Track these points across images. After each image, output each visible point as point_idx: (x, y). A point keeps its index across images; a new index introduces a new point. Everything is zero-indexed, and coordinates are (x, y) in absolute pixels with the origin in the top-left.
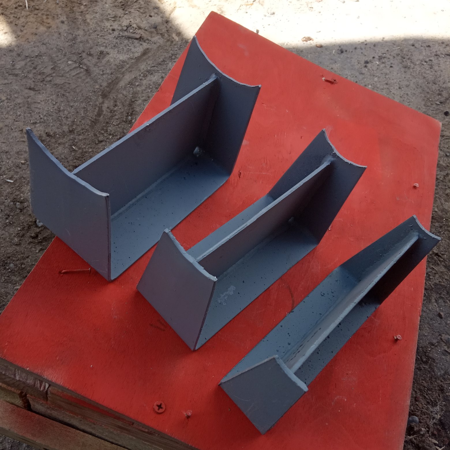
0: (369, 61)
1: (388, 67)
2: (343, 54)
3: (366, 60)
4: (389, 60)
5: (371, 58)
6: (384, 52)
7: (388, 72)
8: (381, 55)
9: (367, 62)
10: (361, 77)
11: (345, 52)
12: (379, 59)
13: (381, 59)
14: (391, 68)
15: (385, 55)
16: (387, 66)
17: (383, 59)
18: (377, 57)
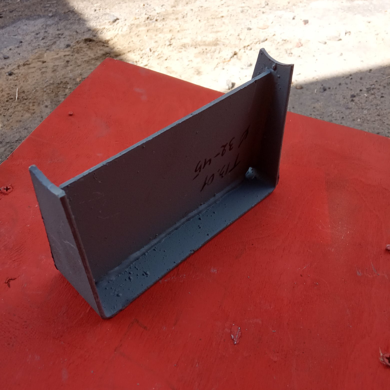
0: (355, 94)
1: (379, 98)
2: (326, 92)
3: (352, 94)
4: (378, 91)
5: (358, 91)
6: (373, 84)
7: (379, 103)
8: (369, 86)
9: (353, 96)
10: (348, 112)
11: (328, 90)
12: (367, 91)
13: (370, 90)
14: (382, 98)
15: (373, 86)
16: (377, 96)
17: (371, 90)
18: (365, 89)
